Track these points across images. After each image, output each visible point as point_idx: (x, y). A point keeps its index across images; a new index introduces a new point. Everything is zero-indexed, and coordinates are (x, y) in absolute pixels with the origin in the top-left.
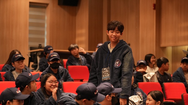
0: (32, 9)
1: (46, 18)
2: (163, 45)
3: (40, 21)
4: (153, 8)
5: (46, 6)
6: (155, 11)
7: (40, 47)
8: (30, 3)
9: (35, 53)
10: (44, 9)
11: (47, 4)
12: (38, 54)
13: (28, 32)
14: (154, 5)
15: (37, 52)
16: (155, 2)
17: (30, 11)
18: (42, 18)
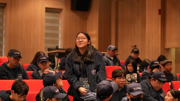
0: (48, 14)
1: (60, 22)
2: (167, 46)
3: (55, 25)
4: (158, 13)
5: (60, 11)
6: (160, 16)
7: (57, 48)
8: (46, 8)
9: (53, 54)
10: (58, 14)
11: (61, 10)
12: (55, 55)
13: (44, 34)
14: (160, 11)
15: (55, 53)
16: (160, 8)
17: (46, 15)
18: (57, 22)
